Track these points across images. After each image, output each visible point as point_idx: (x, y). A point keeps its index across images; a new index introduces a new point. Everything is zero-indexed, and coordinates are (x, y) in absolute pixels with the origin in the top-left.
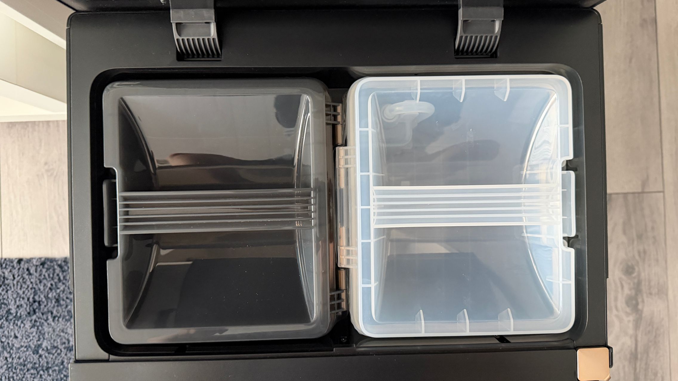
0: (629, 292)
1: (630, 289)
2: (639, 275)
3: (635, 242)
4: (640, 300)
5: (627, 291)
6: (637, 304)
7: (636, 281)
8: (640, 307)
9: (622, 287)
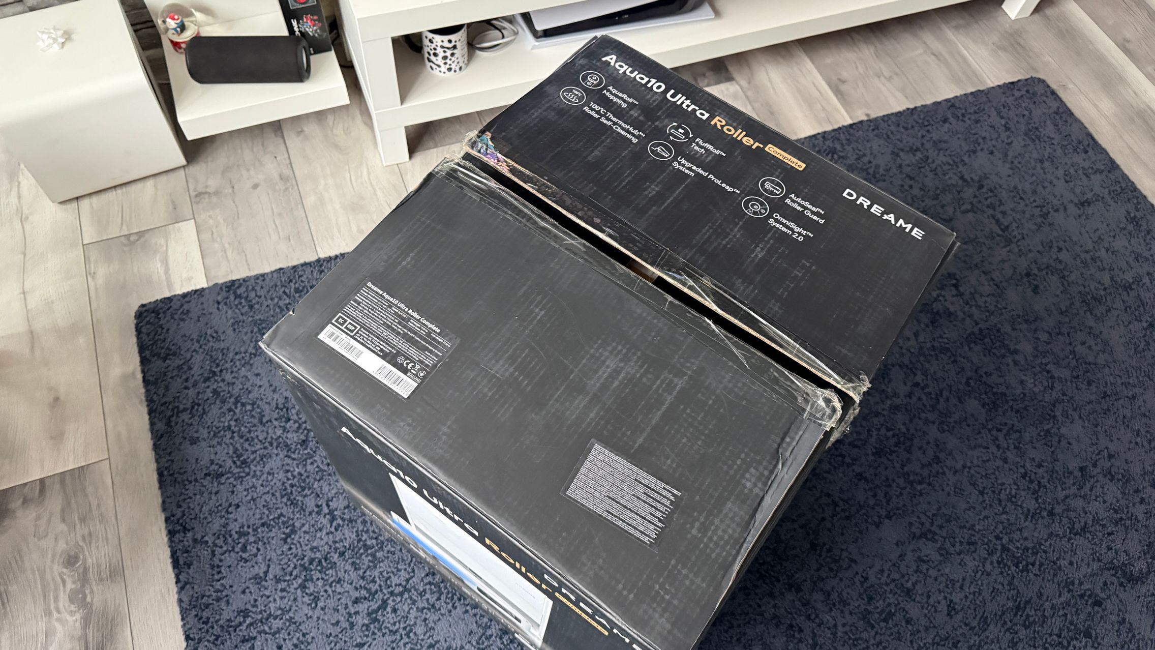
0: (73, 586)
1: (74, 582)
2: (85, 561)
3: (78, 527)
4: (87, 592)
5: (70, 586)
6: (85, 597)
7: (81, 570)
8: (89, 599)
9: (64, 582)
